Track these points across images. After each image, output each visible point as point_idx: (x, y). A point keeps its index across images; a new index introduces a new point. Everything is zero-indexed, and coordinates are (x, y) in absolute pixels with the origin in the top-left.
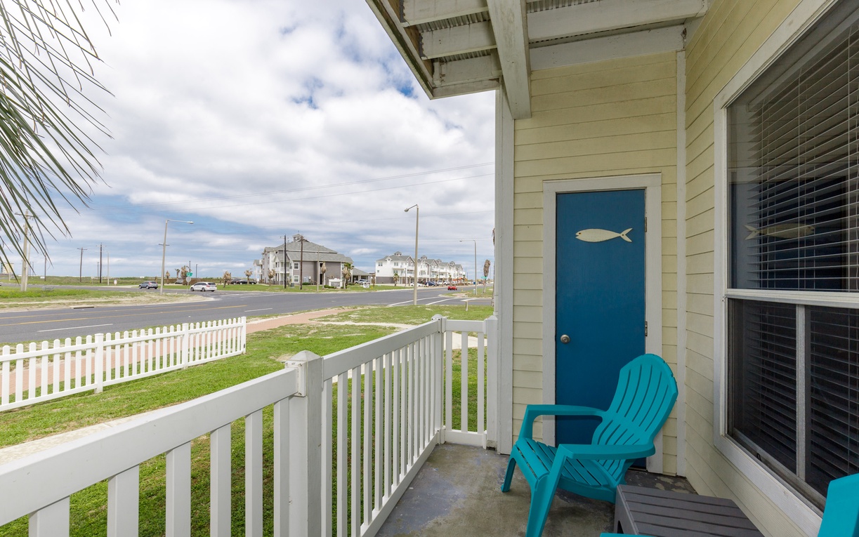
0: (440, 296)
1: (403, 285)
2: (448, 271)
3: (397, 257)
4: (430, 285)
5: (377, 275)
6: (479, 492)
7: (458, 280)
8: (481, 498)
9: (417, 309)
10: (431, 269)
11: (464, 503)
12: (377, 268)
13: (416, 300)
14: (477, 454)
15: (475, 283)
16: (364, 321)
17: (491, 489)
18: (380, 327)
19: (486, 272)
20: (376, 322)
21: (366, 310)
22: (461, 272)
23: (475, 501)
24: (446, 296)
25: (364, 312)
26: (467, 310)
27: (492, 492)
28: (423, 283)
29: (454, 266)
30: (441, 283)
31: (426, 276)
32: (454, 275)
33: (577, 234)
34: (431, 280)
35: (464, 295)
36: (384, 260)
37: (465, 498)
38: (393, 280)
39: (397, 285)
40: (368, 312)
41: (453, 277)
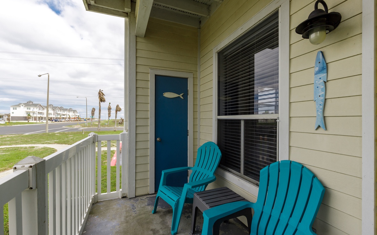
0: (64, 127)
1: (35, 122)
2: (68, 113)
3: (29, 104)
4: (56, 121)
5: (12, 115)
6: (125, 219)
7: (74, 118)
8: (127, 222)
9: (49, 135)
10: (56, 112)
11: (119, 227)
12: (12, 110)
13: (48, 130)
14: (117, 202)
15: (85, 120)
16: (5, 145)
17: (131, 216)
18: (22, 148)
19: (93, 114)
20: (16, 145)
21: (6, 138)
22: (76, 114)
23: (125, 224)
24: (68, 127)
25: (4, 139)
26: (83, 134)
27: (131, 217)
28: (51, 120)
29: (71, 111)
30: (63, 120)
31: (52, 116)
32: (72, 116)
33: (164, 94)
34: (56, 118)
35: (79, 126)
36: (19, 105)
37: (118, 225)
38: (26, 118)
39: (30, 121)
40: (8, 139)
41: (71, 117)
